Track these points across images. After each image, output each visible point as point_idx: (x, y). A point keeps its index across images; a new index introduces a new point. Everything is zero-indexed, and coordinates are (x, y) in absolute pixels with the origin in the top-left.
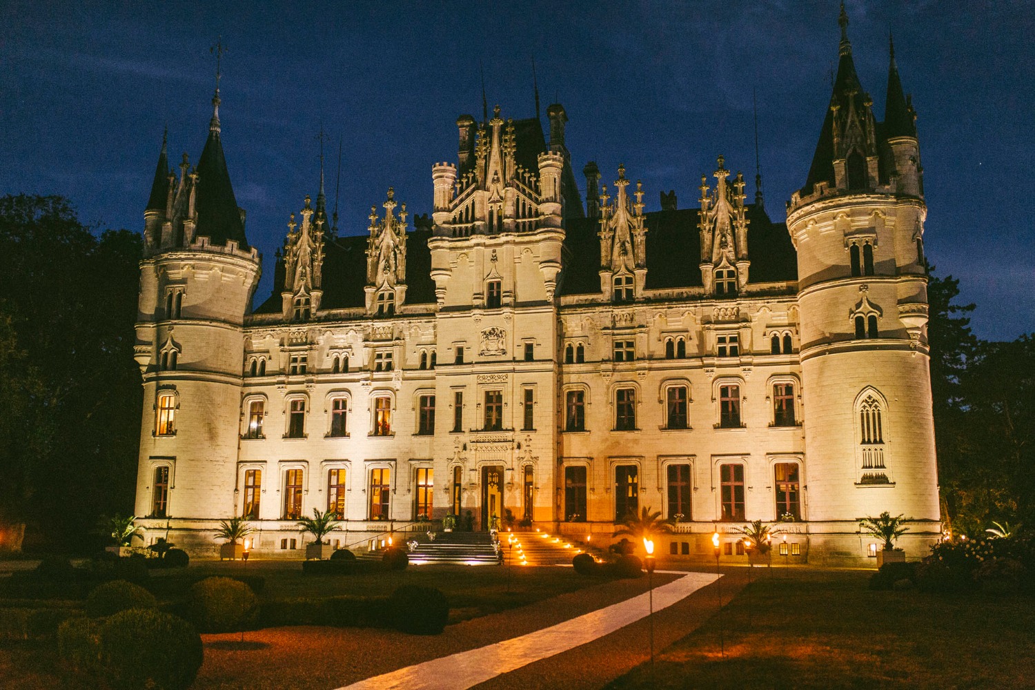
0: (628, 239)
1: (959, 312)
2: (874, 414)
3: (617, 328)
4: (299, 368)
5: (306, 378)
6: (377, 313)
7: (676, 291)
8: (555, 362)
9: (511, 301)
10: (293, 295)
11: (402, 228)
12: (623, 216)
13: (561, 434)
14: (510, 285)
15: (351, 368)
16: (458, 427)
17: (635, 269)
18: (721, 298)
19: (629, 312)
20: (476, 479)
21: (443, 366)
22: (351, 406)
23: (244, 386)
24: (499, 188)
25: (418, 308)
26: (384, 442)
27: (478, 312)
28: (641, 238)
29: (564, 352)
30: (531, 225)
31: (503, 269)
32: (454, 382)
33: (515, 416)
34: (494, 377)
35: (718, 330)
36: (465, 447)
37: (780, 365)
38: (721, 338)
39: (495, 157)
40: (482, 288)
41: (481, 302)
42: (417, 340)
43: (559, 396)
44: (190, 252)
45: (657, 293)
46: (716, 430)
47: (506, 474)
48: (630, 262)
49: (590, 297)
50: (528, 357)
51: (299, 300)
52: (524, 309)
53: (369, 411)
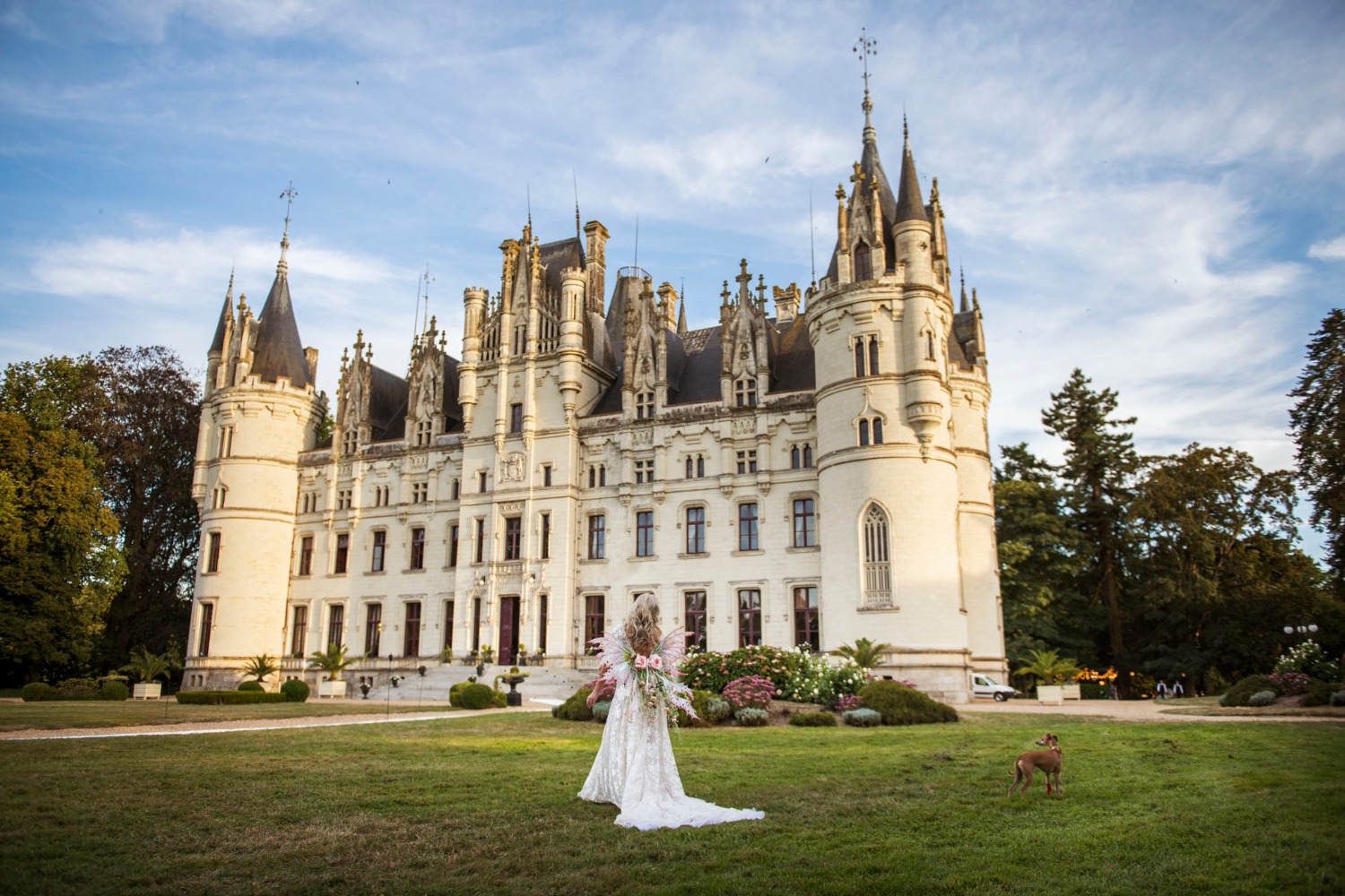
0: (651, 355)
1: (1119, 425)
2: (879, 528)
3: (637, 448)
4: (345, 502)
5: (350, 514)
6: (416, 444)
7: (695, 406)
8: (573, 487)
9: (531, 425)
10: (343, 430)
11: (442, 357)
12: (646, 331)
13: (581, 562)
14: (531, 408)
15: (391, 502)
16: (479, 558)
17: (656, 385)
18: (738, 410)
19: (648, 431)
20: (492, 613)
21: (468, 495)
22: (389, 540)
23: (297, 523)
24: (525, 309)
25: (452, 438)
26: (417, 577)
27: (501, 439)
28: (663, 352)
29: (587, 476)
30: (552, 346)
31: (525, 393)
32: (477, 511)
33: (530, 545)
34: (513, 506)
35: (736, 446)
36: (484, 579)
37: (800, 482)
38: (741, 454)
39: (522, 277)
40: (504, 413)
41: (503, 429)
42: (450, 471)
43: (579, 522)
44: (240, 391)
45: (676, 408)
46: (733, 554)
47: (522, 605)
48: (651, 378)
49: (611, 417)
50: (548, 482)
51: (348, 434)
52: (544, 433)
53: (404, 545)
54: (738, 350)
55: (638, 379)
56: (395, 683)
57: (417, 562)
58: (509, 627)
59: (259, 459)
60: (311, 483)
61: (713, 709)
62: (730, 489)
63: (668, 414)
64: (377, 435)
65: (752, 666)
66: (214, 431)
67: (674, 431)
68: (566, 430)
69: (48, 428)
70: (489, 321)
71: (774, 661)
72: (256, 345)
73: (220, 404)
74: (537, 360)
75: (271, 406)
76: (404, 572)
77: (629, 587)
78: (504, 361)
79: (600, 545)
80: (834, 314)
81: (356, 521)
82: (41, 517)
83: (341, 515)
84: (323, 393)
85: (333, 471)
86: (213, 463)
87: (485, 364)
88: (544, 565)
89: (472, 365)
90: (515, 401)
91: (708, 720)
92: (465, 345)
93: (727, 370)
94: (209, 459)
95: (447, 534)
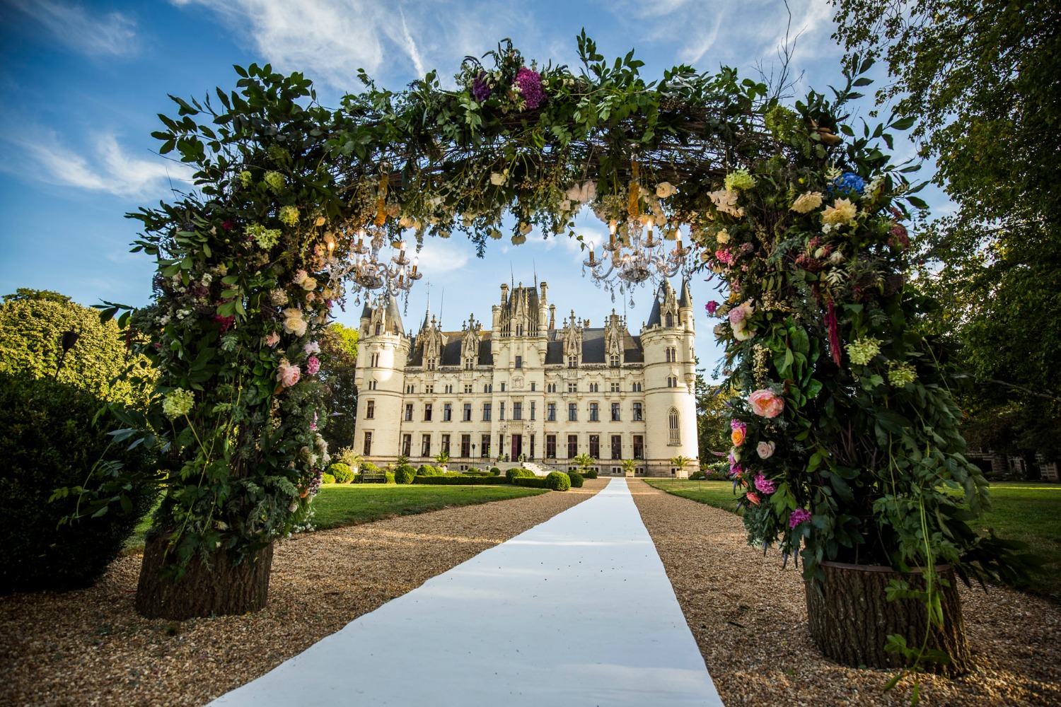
0: (575, 342)
2: (674, 417)
3: (569, 378)
4: (430, 390)
5: (433, 395)
6: (465, 368)
7: (594, 364)
8: (542, 392)
9: (525, 366)
10: (427, 358)
12: (572, 332)
13: (547, 422)
14: (525, 359)
15: (453, 392)
16: (502, 418)
17: (578, 354)
18: (612, 367)
19: (575, 372)
20: (508, 441)
21: (495, 392)
22: (452, 408)
23: (404, 398)
24: (521, 317)
25: (484, 367)
26: (468, 424)
27: (512, 370)
28: (580, 342)
29: (548, 388)
30: (534, 334)
31: (522, 352)
32: (500, 399)
33: (526, 415)
34: (517, 398)
35: (611, 381)
36: (504, 427)
37: (637, 397)
38: (613, 384)
40: (513, 359)
41: (513, 366)
42: (482, 381)
43: (546, 406)
44: (383, 338)
45: (587, 364)
46: (610, 421)
47: (522, 438)
48: (575, 351)
49: (557, 365)
50: (533, 390)
51: (430, 361)
52: (531, 369)
53: (460, 410)
54: (612, 344)
55: (570, 351)
57: (468, 418)
58: (516, 446)
59: (388, 369)
60: (411, 381)
62: (609, 397)
63: (583, 366)
64: (446, 362)
66: (367, 354)
67: (586, 373)
68: (540, 369)
70: (504, 320)
73: (370, 342)
76: (461, 422)
77: (566, 433)
78: (512, 338)
79: (554, 416)
80: (658, 338)
81: (436, 399)
83: (428, 396)
85: (423, 376)
86: (368, 369)
87: (503, 338)
88: (532, 423)
89: (497, 338)
90: (518, 355)
92: (492, 328)
93: (607, 351)
94: (365, 367)
95: (484, 407)
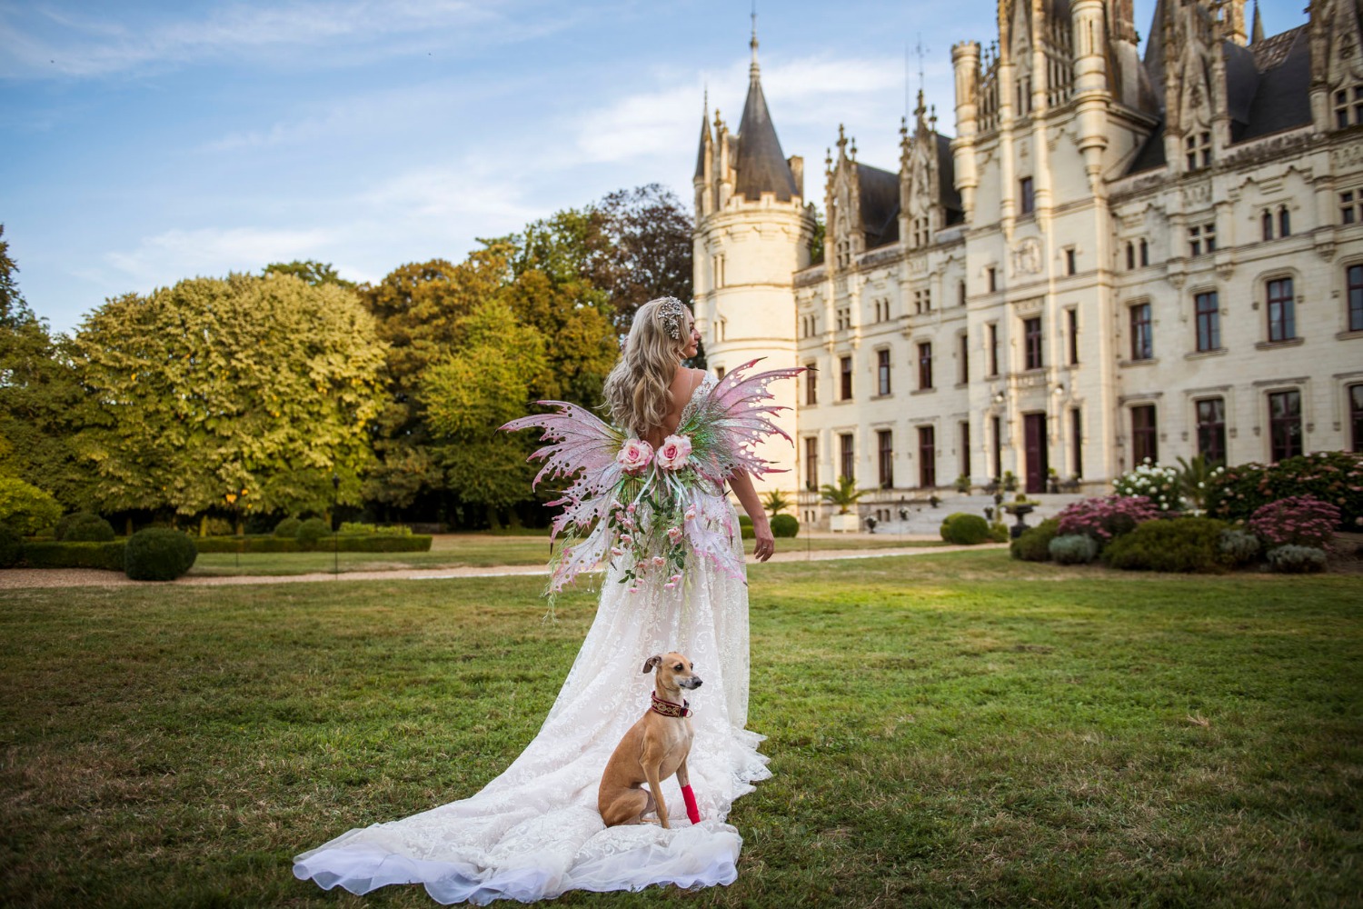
0: (1202, 81)
3: (1189, 210)
4: (844, 323)
5: (850, 334)
6: (913, 246)
7: (1271, 139)
8: (1105, 272)
9: (1045, 201)
10: (834, 241)
11: (933, 138)
12: (1193, 49)
13: (1123, 365)
14: (1044, 181)
15: (893, 316)
16: (995, 371)
17: (1212, 121)
18: (1341, 133)
19: (1204, 184)
20: (1015, 432)
21: (975, 298)
22: (895, 358)
23: (799, 350)
24: (1027, 55)
25: (953, 232)
26: (927, 398)
27: (1009, 224)
28: (1219, 73)
29: (1123, 256)
30: (1065, 96)
31: (1034, 162)
32: (988, 315)
33: (1055, 351)
34: (1029, 304)
35: (1338, 185)
36: (1002, 394)
38: (1347, 196)
39: (1020, 15)
40: (1011, 191)
41: (1011, 211)
42: (953, 272)
43: (1117, 316)
44: (726, 215)
45: (1243, 147)
46: (1340, 337)
47: (1049, 423)
48: (1204, 112)
49: (1150, 174)
50: (1072, 270)
51: (840, 246)
52: (1062, 209)
53: (910, 363)
54: (1337, 47)
55: (1186, 116)
56: (903, 516)
57: (926, 381)
58: (1036, 449)
59: (753, 285)
60: (808, 305)
61: (1228, 546)
62: (1332, 247)
63: (1232, 158)
64: (872, 241)
65: (1311, 482)
66: (707, 261)
67: (1243, 178)
68: (1091, 200)
69: (564, 281)
70: (983, 80)
71: (1351, 474)
72: (738, 163)
73: (708, 233)
74: (1048, 117)
75: (758, 226)
76: (914, 393)
77: (1188, 392)
78: (1006, 126)
79: (1147, 343)
81: (857, 341)
82: (569, 367)
83: (841, 337)
84: (811, 204)
85: (828, 288)
86: (710, 295)
87: (984, 134)
88: (1074, 373)
89: (968, 140)
90: (1024, 175)
91: (1220, 562)
92: (957, 117)
93: (1319, 78)
94: (707, 291)
95: (957, 346)
